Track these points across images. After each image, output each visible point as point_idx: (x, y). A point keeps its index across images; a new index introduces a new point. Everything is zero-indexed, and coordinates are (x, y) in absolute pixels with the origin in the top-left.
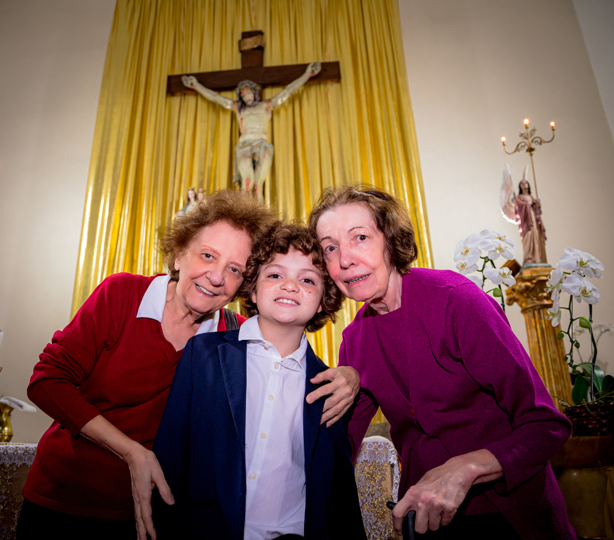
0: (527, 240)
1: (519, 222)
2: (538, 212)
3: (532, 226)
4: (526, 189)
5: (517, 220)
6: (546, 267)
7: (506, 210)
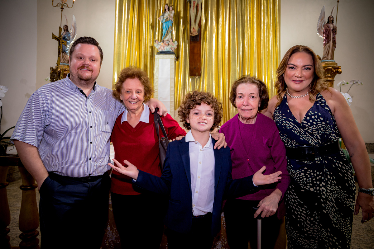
0: (326, 48)
1: (324, 38)
2: (335, 34)
3: (330, 41)
4: (331, 21)
5: (324, 37)
6: (333, 62)
7: (319, 31)
